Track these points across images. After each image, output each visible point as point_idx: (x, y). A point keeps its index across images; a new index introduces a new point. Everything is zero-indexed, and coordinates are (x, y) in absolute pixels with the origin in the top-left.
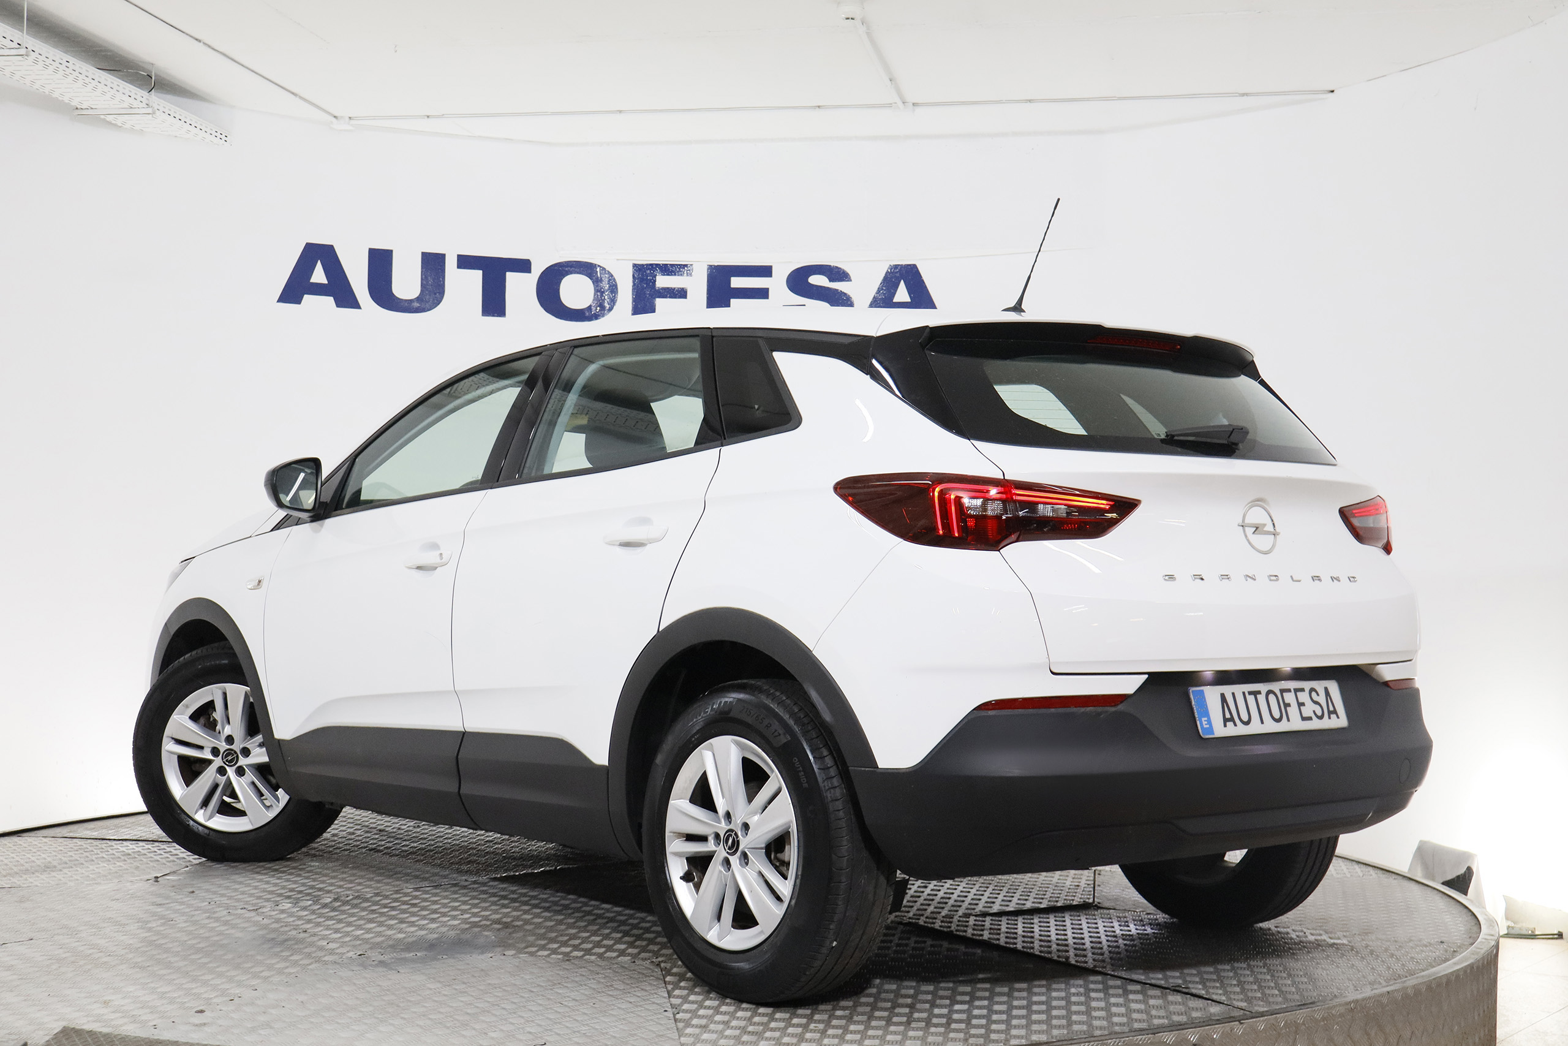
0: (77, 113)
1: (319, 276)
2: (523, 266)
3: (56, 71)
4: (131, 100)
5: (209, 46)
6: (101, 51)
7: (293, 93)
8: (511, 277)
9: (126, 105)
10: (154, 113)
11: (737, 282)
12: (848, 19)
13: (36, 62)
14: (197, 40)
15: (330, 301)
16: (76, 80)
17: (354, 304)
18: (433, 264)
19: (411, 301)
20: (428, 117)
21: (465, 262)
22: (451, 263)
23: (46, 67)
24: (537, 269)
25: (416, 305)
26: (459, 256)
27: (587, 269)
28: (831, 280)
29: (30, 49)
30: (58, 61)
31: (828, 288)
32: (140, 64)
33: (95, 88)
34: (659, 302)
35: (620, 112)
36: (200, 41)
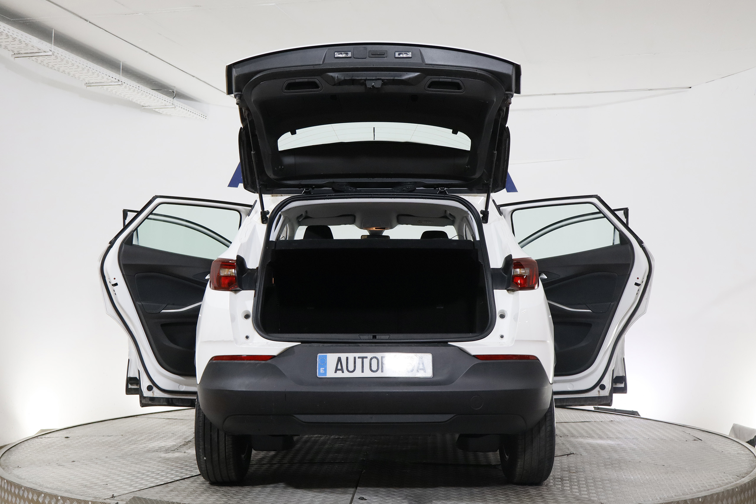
0: (142, 108)
3: (134, 91)
4: (165, 102)
5: (198, 79)
6: (154, 82)
9: (163, 104)
10: (175, 107)
13: (126, 87)
14: (193, 76)
16: (142, 94)
23: (130, 89)
29: (123, 82)
30: (135, 86)
32: (169, 86)
33: (150, 98)
36: (194, 77)
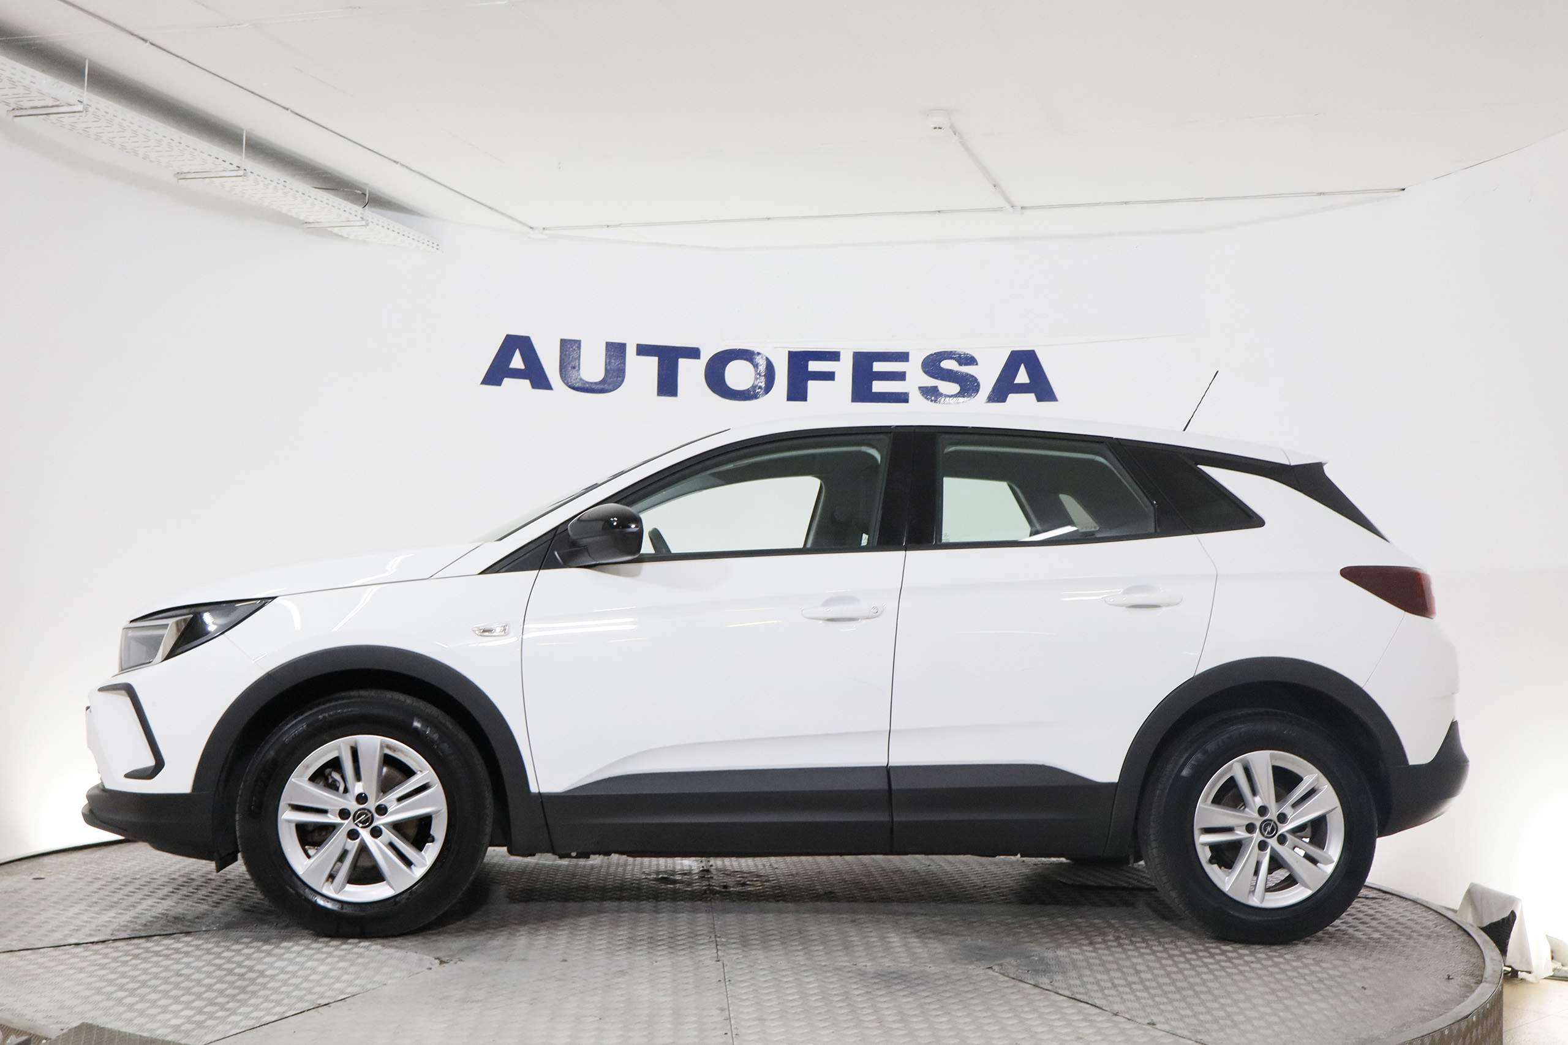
0: (305, 226)
1: (517, 362)
2: (693, 353)
3: (276, 190)
4: (347, 214)
6: (322, 173)
7: (490, 208)
8: (682, 362)
9: (342, 218)
10: (368, 225)
11: (878, 367)
12: (936, 128)
13: (256, 181)
14: (395, 162)
15: (527, 382)
16: (295, 197)
17: (548, 387)
18: (616, 351)
19: (596, 383)
20: (608, 226)
21: (644, 350)
22: (631, 351)
23: (265, 186)
24: (706, 356)
25: (602, 386)
26: (638, 345)
27: (747, 355)
28: (960, 364)
29: (249, 170)
30: (276, 180)
31: (957, 372)
32: (355, 183)
33: (312, 204)
34: (812, 385)
35: (769, 219)
